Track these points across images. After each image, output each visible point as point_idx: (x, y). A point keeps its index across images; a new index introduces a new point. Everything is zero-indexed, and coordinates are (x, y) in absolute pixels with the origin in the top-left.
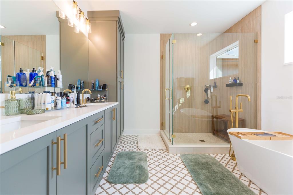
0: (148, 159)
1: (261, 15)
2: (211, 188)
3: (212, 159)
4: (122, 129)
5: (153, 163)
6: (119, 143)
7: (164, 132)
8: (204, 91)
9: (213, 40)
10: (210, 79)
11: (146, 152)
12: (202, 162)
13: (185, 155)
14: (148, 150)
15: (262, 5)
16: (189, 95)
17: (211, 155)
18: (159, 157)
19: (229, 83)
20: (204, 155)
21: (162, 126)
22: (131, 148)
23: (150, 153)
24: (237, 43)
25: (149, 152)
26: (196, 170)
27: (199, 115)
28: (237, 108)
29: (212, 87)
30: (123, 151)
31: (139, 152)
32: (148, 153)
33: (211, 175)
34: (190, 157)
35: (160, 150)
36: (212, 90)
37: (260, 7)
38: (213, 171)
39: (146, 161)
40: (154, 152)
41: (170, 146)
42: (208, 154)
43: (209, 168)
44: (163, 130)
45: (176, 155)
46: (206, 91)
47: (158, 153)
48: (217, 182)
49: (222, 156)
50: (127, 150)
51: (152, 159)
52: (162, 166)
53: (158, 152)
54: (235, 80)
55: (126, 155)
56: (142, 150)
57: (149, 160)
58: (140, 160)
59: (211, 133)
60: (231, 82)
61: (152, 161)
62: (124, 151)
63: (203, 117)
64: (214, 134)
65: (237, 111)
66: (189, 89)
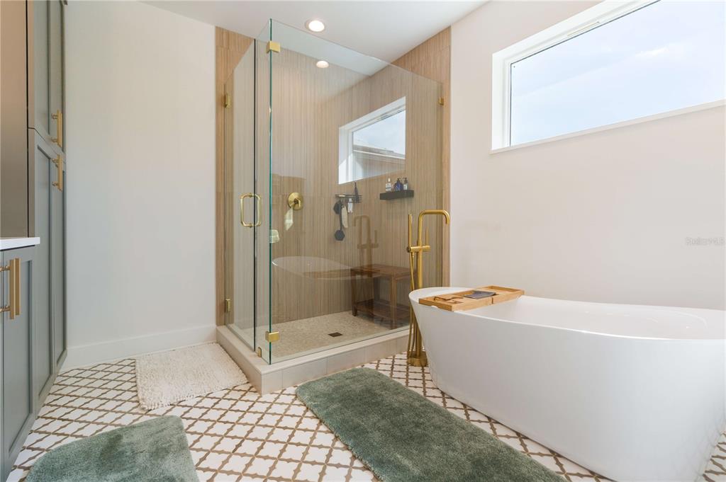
0: (190, 439)
1: (450, 47)
2: (406, 462)
3: (375, 377)
4: (57, 350)
5: (212, 450)
6: (44, 411)
7: (231, 329)
8: (334, 209)
9: (352, 87)
10: (340, 183)
11: (177, 412)
12: (358, 391)
13: (309, 383)
14: (182, 404)
15: (452, 27)
16: (291, 221)
17: (367, 366)
18: (233, 417)
19: (387, 190)
20: (353, 371)
21: (224, 312)
22: (109, 418)
23: (196, 413)
24: (402, 101)
25: (204, 410)
26: (352, 420)
27: (322, 270)
28: (420, 242)
29: (350, 200)
30: (70, 440)
31: (147, 424)
32: (187, 416)
33: (392, 422)
34: (321, 387)
35: (227, 391)
36: (350, 206)
37: (448, 29)
38: (391, 409)
39: (184, 448)
40: (208, 403)
41: (264, 369)
42: (360, 367)
43: (377, 404)
44: (225, 324)
45: (281, 393)
46: (338, 209)
47: (225, 404)
48: (412, 438)
49: (390, 361)
50: (89, 431)
51: (206, 433)
52: (248, 447)
53: (223, 398)
54: (399, 184)
55: (87, 454)
56: (160, 411)
57: (195, 442)
58: (159, 452)
59: (347, 313)
60: (390, 190)
61: (207, 443)
62: (73, 439)
63: (330, 274)
64: (355, 314)
65: (420, 249)
66: (300, 202)
